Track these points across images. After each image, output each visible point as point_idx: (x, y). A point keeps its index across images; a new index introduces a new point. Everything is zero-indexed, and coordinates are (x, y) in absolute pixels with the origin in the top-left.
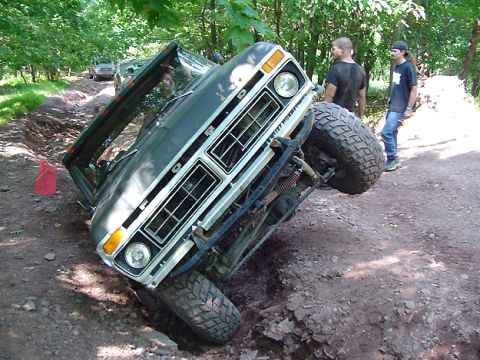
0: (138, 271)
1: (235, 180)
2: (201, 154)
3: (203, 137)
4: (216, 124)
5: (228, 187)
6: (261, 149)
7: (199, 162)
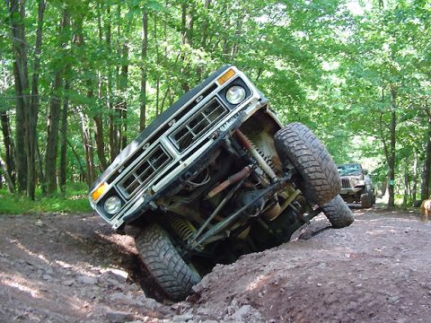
0: (111, 216)
1: (183, 159)
2: (163, 139)
3: (167, 127)
4: (177, 118)
5: (178, 164)
6: (207, 140)
7: (159, 143)
